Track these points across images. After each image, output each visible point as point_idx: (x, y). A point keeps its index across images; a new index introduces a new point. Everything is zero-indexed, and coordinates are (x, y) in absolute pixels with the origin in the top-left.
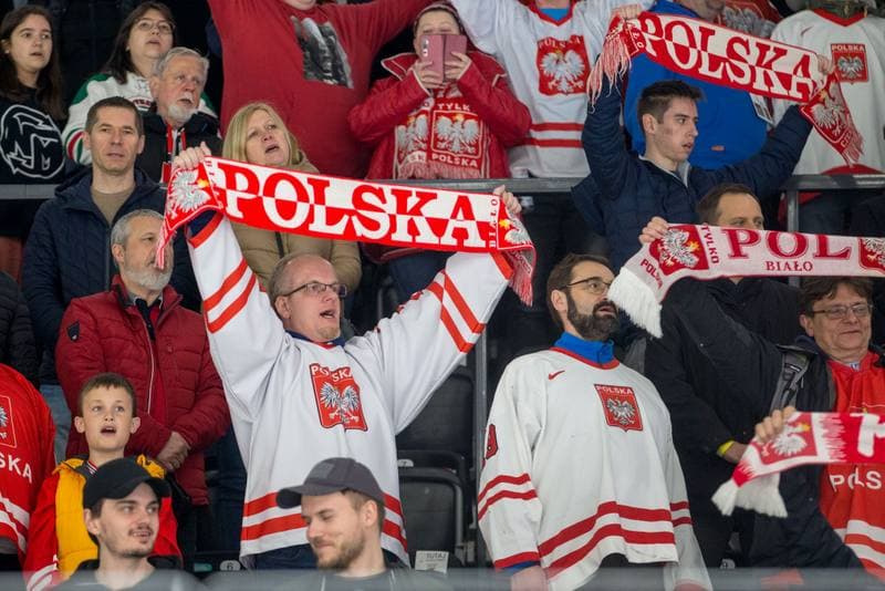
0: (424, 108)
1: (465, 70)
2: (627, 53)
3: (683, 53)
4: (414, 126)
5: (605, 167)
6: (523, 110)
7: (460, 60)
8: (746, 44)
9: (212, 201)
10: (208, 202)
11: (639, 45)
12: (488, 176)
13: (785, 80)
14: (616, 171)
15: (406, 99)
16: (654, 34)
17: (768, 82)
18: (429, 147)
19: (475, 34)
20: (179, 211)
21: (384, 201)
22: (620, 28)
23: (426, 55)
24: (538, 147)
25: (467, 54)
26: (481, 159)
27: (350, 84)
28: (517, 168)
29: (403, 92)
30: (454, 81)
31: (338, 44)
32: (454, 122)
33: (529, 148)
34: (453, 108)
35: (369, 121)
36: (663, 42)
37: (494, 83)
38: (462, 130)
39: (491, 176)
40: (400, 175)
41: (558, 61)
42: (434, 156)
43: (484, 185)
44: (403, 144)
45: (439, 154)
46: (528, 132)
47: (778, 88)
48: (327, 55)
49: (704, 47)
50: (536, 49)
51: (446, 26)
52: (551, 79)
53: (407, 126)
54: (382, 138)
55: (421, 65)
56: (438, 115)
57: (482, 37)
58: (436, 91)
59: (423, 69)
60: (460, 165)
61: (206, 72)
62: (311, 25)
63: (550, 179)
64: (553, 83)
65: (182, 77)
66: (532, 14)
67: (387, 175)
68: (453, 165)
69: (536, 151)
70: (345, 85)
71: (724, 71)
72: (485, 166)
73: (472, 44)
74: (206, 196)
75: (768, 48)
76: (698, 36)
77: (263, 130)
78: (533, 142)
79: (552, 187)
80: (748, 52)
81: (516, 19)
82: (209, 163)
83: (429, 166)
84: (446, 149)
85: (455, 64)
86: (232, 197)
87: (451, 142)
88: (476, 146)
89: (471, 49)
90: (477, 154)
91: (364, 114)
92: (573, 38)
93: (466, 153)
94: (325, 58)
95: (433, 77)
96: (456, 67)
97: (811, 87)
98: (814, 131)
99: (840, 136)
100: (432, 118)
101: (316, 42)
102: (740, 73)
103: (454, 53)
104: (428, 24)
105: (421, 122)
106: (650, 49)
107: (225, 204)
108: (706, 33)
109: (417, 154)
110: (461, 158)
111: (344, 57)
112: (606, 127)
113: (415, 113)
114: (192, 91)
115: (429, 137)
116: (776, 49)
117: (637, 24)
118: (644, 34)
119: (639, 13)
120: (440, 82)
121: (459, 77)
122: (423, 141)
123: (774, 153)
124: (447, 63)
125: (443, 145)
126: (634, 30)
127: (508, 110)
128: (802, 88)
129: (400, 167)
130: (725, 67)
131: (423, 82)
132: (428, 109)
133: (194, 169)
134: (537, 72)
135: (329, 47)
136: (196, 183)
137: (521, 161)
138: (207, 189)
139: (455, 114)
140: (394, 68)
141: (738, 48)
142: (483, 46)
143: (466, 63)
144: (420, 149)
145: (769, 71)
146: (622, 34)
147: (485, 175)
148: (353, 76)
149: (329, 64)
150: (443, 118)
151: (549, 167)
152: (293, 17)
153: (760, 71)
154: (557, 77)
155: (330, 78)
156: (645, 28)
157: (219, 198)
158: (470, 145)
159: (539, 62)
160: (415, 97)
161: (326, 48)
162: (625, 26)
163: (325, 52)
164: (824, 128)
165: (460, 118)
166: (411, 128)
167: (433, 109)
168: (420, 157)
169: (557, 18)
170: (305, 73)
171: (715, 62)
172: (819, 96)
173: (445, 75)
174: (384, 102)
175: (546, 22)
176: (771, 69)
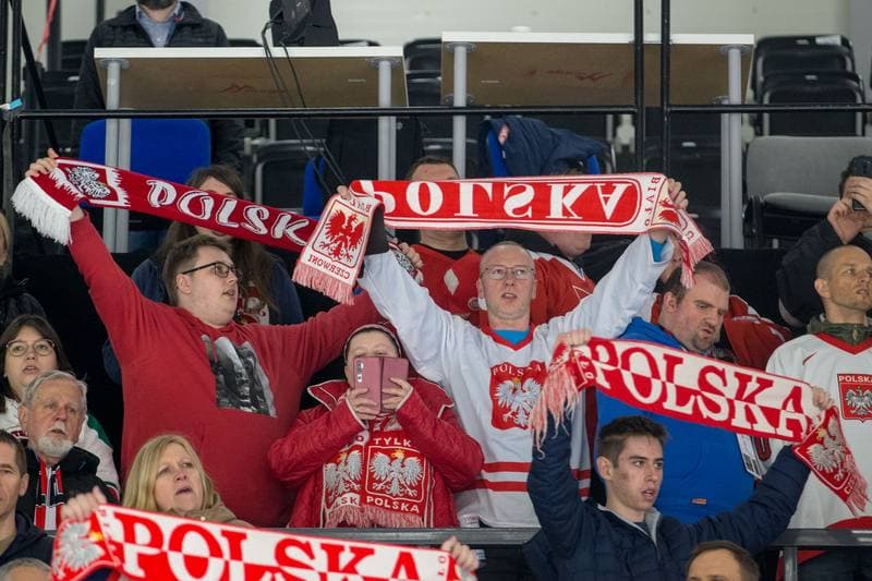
0: (356, 443)
1: (406, 398)
2: (574, 386)
3: (643, 385)
4: (346, 463)
5: (556, 519)
6: (474, 447)
7: (401, 387)
8: (722, 374)
9: (107, 557)
10: (102, 558)
11: (588, 376)
12: (432, 526)
13: (772, 415)
14: (570, 523)
15: (336, 433)
16: (607, 363)
17: (750, 417)
18: (363, 488)
19: (417, 358)
20: (67, 570)
21: (312, 556)
22: (566, 357)
23: (360, 381)
24: (490, 491)
25: (408, 381)
26: (424, 502)
27: (272, 412)
28: (465, 516)
29: (334, 424)
30: (392, 412)
31: (259, 367)
32: (393, 459)
33: (480, 492)
34: (392, 443)
35: (293, 456)
36: (618, 373)
37: (439, 416)
38: (402, 469)
39: (436, 526)
40: (328, 521)
41: (515, 390)
42: (369, 499)
43: (428, 536)
44: (332, 485)
45: (375, 497)
46: (480, 474)
47: (763, 425)
48: (244, 378)
49: (670, 377)
50: (489, 375)
51: (381, 349)
52: (507, 410)
53: (338, 464)
54: (308, 476)
55: (355, 392)
56: (375, 451)
57: (426, 362)
58: (371, 423)
59: (357, 397)
60: (399, 510)
61: (84, 399)
62: (226, 346)
63: (507, 529)
64: (509, 414)
65: (53, 405)
66: (484, 336)
67: (313, 523)
68: (392, 509)
69: (488, 495)
70: (267, 413)
71: (696, 406)
72: (430, 512)
73: (414, 369)
74: (99, 551)
75: (749, 378)
76: (662, 366)
77: (176, 466)
78: (485, 484)
79: (508, 538)
80: (725, 384)
81: (465, 343)
82: (104, 513)
83: (362, 511)
84: (382, 491)
85: (393, 391)
86: (131, 552)
87: (389, 483)
88: (418, 488)
89: (413, 375)
90: (418, 498)
91: (287, 449)
92: (533, 364)
93: (407, 496)
94: (243, 382)
95: (367, 406)
96: (396, 396)
97: (804, 424)
98: (812, 476)
99: (842, 482)
100: (367, 454)
101: (232, 364)
102: (715, 408)
103: (395, 380)
104: (362, 348)
105: (353, 460)
106: (601, 380)
107: (122, 560)
108: (672, 362)
109: (348, 496)
110: (401, 502)
111: (265, 381)
112: (553, 473)
113: (347, 448)
114: (64, 421)
115: (363, 476)
116: (759, 380)
117: (587, 352)
118: (594, 362)
119: (588, 339)
120: (377, 413)
121: (399, 406)
122: (355, 481)
123: (763, 501)
124: (384, 391)
125: (379, 487)
126: (583, 358)
127: (456, 447)
128: (793, 424)
129: (328, 511)
130: (696, 401)
131: (357, 412)
132: (362, 444)
133: (86, 519)
134: (491, 403)
135: (247, 368)
136: (87, 537)
137: (471, 507)
138: (101, 543)
139: (394, 451)
140: (322, 395)
141: (712, 378)
142: (427, 372)
143: (407, 390)
144: (352, 490)
145: (751, 406)
146: (569, 364)
147: (428, 523)
148: (275, 403)
149: (248, 389)
150: (380, 455)
151: (505, 514)
152: (204, 337)
153: (740, 406)
154: (514, 409)
155: (248, 405)
156: (596, 356)
157: (115, 553)
158: (411, 487)
159: (493, 391)
160: (347, 429)
161: (244, 371)
162: (572, 355)
163: (241, 374)
164: (823, 472)
165: (399, 455)
166: (341, 466)
167: (368, 444)
168: (352, 500)
169: (515, 340)
170: (218, 401)
171: (683, 395)
172: (815, 435)
173: (382, 405)
174: (310, 435)
175: (501, 346)
176: (753, 402)
